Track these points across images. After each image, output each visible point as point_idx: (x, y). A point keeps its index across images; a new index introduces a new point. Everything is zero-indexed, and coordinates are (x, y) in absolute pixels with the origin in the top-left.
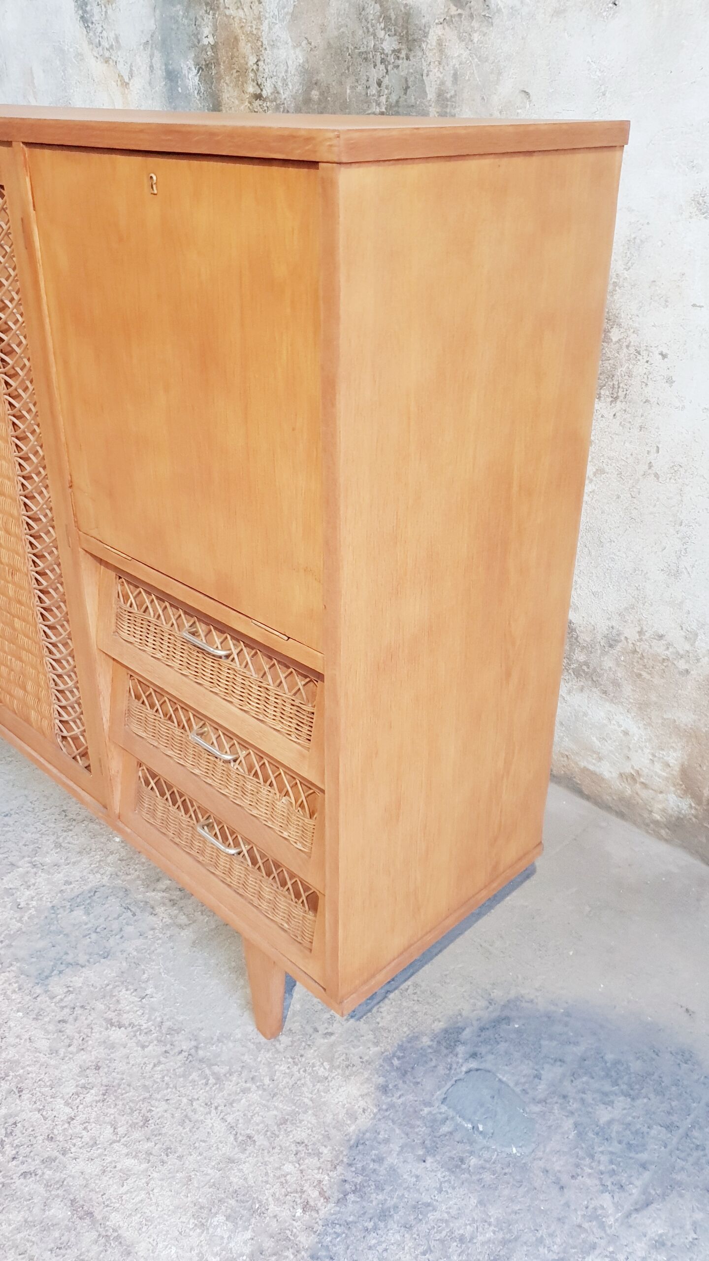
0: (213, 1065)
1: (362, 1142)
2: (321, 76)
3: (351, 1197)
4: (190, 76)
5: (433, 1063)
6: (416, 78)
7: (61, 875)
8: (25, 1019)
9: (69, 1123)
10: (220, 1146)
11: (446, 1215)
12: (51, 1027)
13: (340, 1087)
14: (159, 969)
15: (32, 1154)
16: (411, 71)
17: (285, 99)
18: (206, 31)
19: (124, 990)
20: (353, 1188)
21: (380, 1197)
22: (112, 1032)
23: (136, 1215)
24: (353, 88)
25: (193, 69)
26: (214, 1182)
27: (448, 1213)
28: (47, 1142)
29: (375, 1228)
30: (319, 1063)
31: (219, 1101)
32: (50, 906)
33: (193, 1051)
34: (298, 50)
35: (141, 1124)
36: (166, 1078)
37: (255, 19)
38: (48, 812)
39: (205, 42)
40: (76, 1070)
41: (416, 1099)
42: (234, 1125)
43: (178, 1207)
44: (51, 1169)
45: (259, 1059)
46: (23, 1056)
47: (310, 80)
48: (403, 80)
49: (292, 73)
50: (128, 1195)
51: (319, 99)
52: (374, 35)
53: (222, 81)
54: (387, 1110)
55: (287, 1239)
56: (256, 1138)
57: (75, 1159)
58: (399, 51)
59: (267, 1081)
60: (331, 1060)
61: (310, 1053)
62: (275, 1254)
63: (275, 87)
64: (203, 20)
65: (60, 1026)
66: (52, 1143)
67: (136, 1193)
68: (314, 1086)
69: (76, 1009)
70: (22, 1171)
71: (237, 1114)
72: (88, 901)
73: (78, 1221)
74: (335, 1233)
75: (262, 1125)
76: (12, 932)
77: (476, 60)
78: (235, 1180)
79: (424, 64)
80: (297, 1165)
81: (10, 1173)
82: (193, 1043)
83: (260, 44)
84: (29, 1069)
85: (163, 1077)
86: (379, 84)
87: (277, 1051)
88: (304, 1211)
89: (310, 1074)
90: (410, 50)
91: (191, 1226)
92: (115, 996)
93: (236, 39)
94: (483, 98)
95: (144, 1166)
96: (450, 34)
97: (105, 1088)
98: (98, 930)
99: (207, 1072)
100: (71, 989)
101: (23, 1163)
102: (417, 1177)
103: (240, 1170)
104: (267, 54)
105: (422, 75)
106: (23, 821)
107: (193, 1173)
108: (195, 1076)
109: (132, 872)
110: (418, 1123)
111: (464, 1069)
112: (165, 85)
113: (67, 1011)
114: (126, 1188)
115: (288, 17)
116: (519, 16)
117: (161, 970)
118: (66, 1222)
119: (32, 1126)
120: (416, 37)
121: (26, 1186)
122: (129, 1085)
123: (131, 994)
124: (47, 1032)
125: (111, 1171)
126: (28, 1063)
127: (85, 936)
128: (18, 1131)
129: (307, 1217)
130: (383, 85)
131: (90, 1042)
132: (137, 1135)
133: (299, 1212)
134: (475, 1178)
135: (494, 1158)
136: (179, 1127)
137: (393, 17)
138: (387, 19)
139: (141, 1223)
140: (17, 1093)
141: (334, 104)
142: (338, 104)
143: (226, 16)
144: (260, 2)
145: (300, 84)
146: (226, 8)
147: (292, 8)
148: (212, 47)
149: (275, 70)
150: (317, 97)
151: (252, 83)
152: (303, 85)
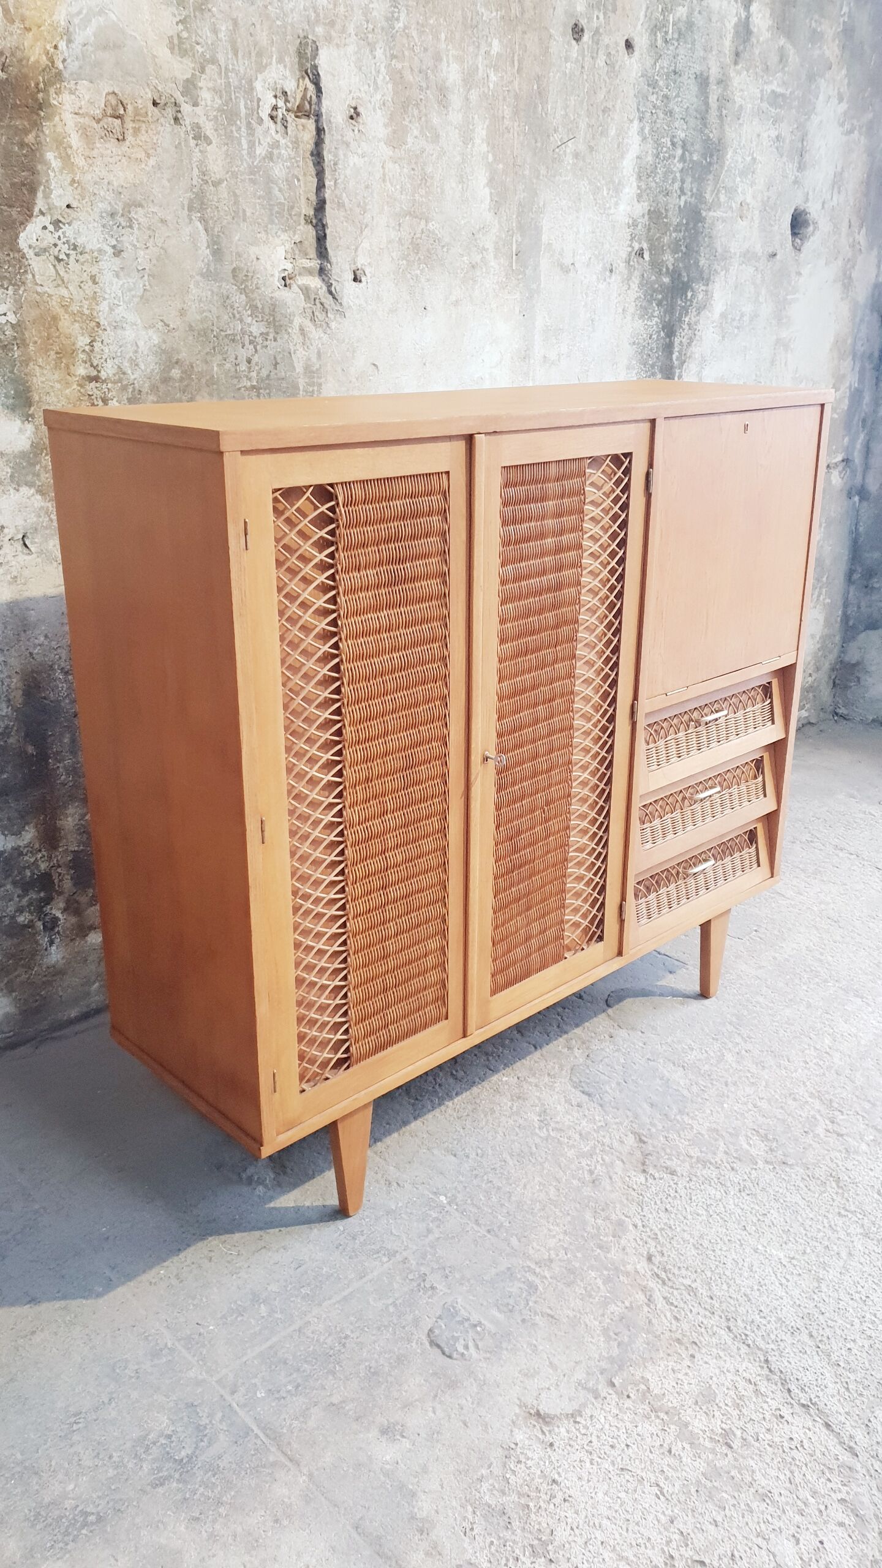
2: (183, 355)
6: (284, 355)
16: (279, 350)
17: (135, 379)
24: (219, 365)
34: (151, 332)
37: (86, 299)
47: (168, 359)
48: (272, 358)
49: (145, 353)
51: (181, 377)
52: (241, 321)
53: (31, 364)
58: (267, 334)
62: (857, 991)
63: (119, 367)
72: (594, 1084)
77: (334, 342)
79: (291, 344)
83: (95, 324)
86: (249, 361)
90: (277, 333)
93: (55, 319)
94: (343, 370)
98: (627, 1075)
100: (693, 1083)
102: (792, 949)
104: (109, 336)
105: (290, 353)
109: (549, 1067)
115: (136, 300)
116: (365, 312)
120: (281, 323)
130: (253, 362)
137: (260, 306)
138: (254, 308)
141: (199, 380)
142: (203, 381)
143: (37, 293)
144: (95, 283)
145: (156, 363)
146: (37, 284)
147: (142, 290)
148: (13, 326)
149: (119, 350)
150: (178, 375)
151: (83, 364)
152: (160, 365)
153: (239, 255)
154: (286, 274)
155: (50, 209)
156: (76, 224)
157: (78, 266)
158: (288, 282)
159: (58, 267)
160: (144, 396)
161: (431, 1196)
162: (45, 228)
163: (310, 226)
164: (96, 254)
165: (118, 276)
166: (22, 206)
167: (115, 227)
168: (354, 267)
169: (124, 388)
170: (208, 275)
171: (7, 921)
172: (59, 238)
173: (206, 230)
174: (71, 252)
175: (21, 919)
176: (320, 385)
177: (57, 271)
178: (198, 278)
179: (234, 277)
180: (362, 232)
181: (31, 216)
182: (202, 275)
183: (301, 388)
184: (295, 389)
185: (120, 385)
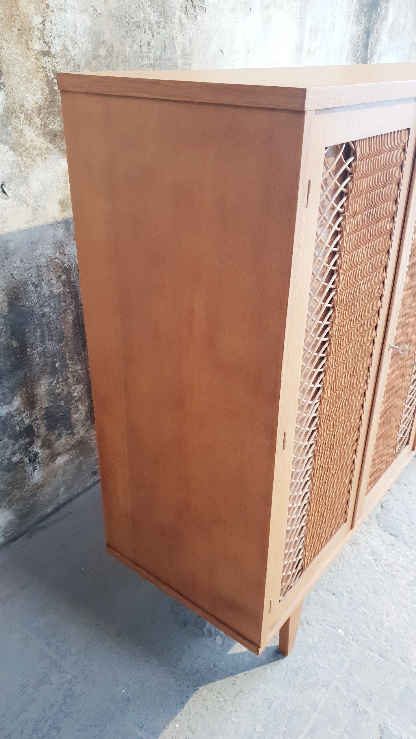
2: (107, 37)
6: (170, 41)
16: (166, 36)
17: (75, 55)
24: (131, 47)
34: (85, 15)
47: (97, 39)
48: (163, 42)
49: (81, 34)
51: (106, 54)
52: (144, 10)
58: (160, 23)
63: (64, 45)
77: (199, 31)
79: (174, 32)
86: (149, 45)
90: (166, 23)
94: (204, 54)
105: (173, 39)
116: (218, 10)
120: (168, 14)
130: (151, 45)
141: (117, 58)
142: (120, 58)
145: (89, 43)
149: (64, 30)
150: (104, 53)
151: (38, 41)
152: (92, 44)
161: (332, 630)
169: (68, 63)
171: (6, 462)
175: (15, 459)
176: (190, 65)
183: (180, 67)
184: (176, 67)
185: (65, 59)
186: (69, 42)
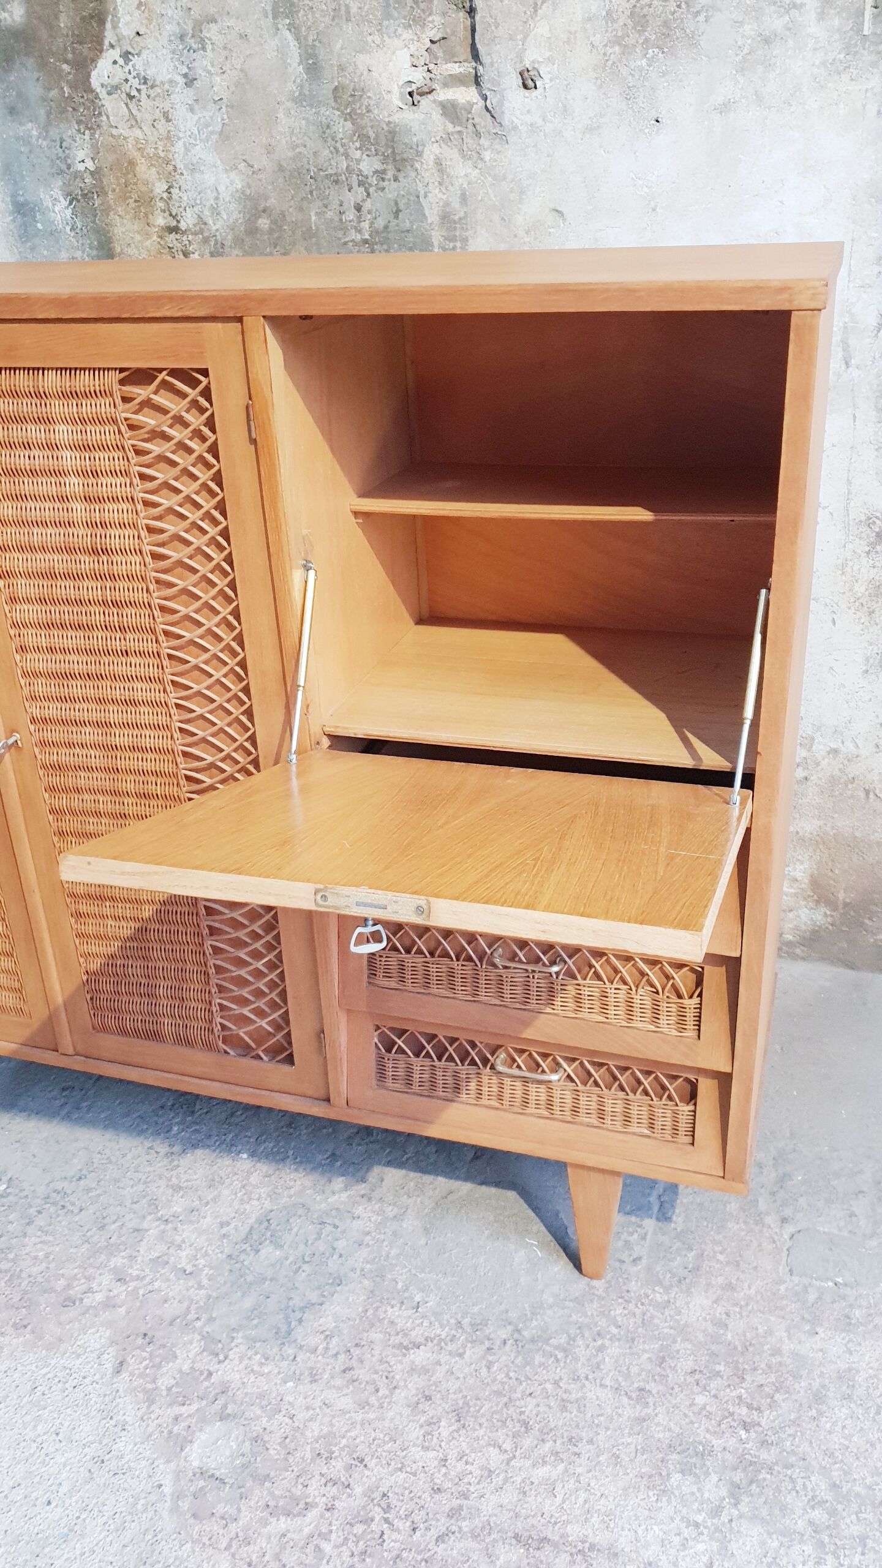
0: (549, 1340)
1: (748, 1344)
2: (272, 202)
3: (778, 1397)
4: (57, 209)
5: (755, 1243)
6: (409, 199)
7: (208, 1219)
8: (301, 1388)
9: (444, 1466)
10: (620, 1411)
11: (871, 1371)
12: (338, 1382)
13: (687, 1303)
14: (410, 1271)
15: (431, 1515)
16: (402, 193)
17: (217, 230)
18: (80, 155)
19: (389, 1308)
20: (774, 1388)
21: (803, 1384)
22: (412, 1356)
23: (592, 1516)
24: (320, 214)
25: (62, 199)
26: (642, 1448)
27: (871, 1368)
28: (436, 1496)
29: (821, 1413)
30: (650, 1292)
31: (582, 1371)
32: (224, 1256)
33: (516, 1336)
34: (233, 175)
35: (523, 1429)
36: (512, 1374)
37: (161, 140)
38: (129, 1156)
39: (81, 167)
40: (407, 1411)
41: (765, 1282)
42: (616, 1386)
43: (625, 1489)
44: (464, 1519)
45: (589, 1314)
46: (332, 1425)
47: (254, 207)
48: (393, 203)
49: (227, 199)
50: (567, 1503)
51: (270, 228)
52: (347, 156)
53: (112, 213)
54: (747, 1304)
55: (751, 1463)
56: (648, 1387)
57: (482, 1496)
58: (384, 172)
59: (614, 1331)
60: (660, 1283)
61: (633, 1286)
62: (752, 1482)
63: (199, 217)
64: (75, 141)
65: (348, 1375)
66: (443, 1494)
67: (573, 1497)
68: (663, 1314)
69: (352, 1350)
70: (435, 1537)
71: (611, 1374)
72: (269, 1234)
73: (537, 1554)
74: (789, 1435)
75: (644, 1374)
76: (202, 1304)
77: (490, 179)
78: (661, 1435)
79: (420, 185)
80: (707, 1393)
81: (422, 1547)
82: (510, 1328)
83: (171, 168)
84: (353, 1434)
85: (507, 1375)
86: (358, 208)
87: (601, 1298)
88: (747, 1431)
89: (650, 1305)
90: (399, 171)
91: (654, 1499)
92: (384, 1318)
93: (132, 163)
94: (503, 219)
95: (561, 1467)
96: (451, 154)
97: (454, 1414)
98: (307, 1259)
99: (548, 1348)
100: (327, 1333)
101: (428, 1529)
102: (821, 1350)
103: (658, 1424)
104: (186, 180)
105: (418, 197)
106: (108, 1177)
107: (615, 1450)
108: (538, 1358)
109: (292, 1183)
110: (784, 1302)
111: (786, 1237)
112: (14, 221)
113: (342, 1357)
114: (559, 1499)
115: (215, 137)
116: (542, 133)
117: (414, 1272)
118: (526, 1561)
119: (406, 1489)
120: (405, 156)
121: (452, 1549)
122: (478, 1399)
123: (400, 1309)
124: (339, 1389)
125: (531, 1490)
126: (344, 1429)
127: (296, 1271)
128: (394, 1502)
129: (753, 1435)
130: (365, 209)
131: (397, 1377)
132: (527, 1442)
133: (743, 1434)
134: (870, 1327)
135: (872, 1302)
136: (564, 1414)
137: (372, 135)
138: (364, 138)
139: (603, 1521)
140: (359, 1464)
141: (293, 233)
142: (299, 233)
143: (112, 136)
144: (168, 120)
145: (240, 212)
146: (112, 126)
147: (220, 126)
148: (92, 173)
149: (199, 197)
150: (267, 226)
151: (162, 214)
152: (244, 213)
153: (342, 68)
154: (414, 87)
155: (119, 41)
156: (145, 53)
157: (150, 103)
158: (416, 97)
159: (131, 106)
160: (227, 250)
162: (115, 62)
163: (462, 14)
164: (167, 86)
165: (192, 110)
166: (92, 42)
167: (185, 51)
168: (520, 68)
169: (206, 240)
170: (302, 99)
172: (130, 73)
173: (298, 39)
174: (142, 87)
176: (466, 238)
177: (129, 110)
178: (289, 104)
179: (335, 98)
180: (536, 11)
181: (101, 51)
182: (294, 100)
183: (436, 244)
184: (425, 245)
185: (201, 236)
186: (207, 213)
